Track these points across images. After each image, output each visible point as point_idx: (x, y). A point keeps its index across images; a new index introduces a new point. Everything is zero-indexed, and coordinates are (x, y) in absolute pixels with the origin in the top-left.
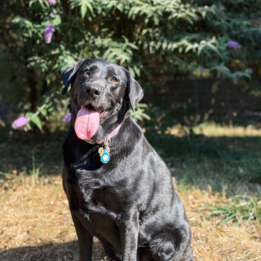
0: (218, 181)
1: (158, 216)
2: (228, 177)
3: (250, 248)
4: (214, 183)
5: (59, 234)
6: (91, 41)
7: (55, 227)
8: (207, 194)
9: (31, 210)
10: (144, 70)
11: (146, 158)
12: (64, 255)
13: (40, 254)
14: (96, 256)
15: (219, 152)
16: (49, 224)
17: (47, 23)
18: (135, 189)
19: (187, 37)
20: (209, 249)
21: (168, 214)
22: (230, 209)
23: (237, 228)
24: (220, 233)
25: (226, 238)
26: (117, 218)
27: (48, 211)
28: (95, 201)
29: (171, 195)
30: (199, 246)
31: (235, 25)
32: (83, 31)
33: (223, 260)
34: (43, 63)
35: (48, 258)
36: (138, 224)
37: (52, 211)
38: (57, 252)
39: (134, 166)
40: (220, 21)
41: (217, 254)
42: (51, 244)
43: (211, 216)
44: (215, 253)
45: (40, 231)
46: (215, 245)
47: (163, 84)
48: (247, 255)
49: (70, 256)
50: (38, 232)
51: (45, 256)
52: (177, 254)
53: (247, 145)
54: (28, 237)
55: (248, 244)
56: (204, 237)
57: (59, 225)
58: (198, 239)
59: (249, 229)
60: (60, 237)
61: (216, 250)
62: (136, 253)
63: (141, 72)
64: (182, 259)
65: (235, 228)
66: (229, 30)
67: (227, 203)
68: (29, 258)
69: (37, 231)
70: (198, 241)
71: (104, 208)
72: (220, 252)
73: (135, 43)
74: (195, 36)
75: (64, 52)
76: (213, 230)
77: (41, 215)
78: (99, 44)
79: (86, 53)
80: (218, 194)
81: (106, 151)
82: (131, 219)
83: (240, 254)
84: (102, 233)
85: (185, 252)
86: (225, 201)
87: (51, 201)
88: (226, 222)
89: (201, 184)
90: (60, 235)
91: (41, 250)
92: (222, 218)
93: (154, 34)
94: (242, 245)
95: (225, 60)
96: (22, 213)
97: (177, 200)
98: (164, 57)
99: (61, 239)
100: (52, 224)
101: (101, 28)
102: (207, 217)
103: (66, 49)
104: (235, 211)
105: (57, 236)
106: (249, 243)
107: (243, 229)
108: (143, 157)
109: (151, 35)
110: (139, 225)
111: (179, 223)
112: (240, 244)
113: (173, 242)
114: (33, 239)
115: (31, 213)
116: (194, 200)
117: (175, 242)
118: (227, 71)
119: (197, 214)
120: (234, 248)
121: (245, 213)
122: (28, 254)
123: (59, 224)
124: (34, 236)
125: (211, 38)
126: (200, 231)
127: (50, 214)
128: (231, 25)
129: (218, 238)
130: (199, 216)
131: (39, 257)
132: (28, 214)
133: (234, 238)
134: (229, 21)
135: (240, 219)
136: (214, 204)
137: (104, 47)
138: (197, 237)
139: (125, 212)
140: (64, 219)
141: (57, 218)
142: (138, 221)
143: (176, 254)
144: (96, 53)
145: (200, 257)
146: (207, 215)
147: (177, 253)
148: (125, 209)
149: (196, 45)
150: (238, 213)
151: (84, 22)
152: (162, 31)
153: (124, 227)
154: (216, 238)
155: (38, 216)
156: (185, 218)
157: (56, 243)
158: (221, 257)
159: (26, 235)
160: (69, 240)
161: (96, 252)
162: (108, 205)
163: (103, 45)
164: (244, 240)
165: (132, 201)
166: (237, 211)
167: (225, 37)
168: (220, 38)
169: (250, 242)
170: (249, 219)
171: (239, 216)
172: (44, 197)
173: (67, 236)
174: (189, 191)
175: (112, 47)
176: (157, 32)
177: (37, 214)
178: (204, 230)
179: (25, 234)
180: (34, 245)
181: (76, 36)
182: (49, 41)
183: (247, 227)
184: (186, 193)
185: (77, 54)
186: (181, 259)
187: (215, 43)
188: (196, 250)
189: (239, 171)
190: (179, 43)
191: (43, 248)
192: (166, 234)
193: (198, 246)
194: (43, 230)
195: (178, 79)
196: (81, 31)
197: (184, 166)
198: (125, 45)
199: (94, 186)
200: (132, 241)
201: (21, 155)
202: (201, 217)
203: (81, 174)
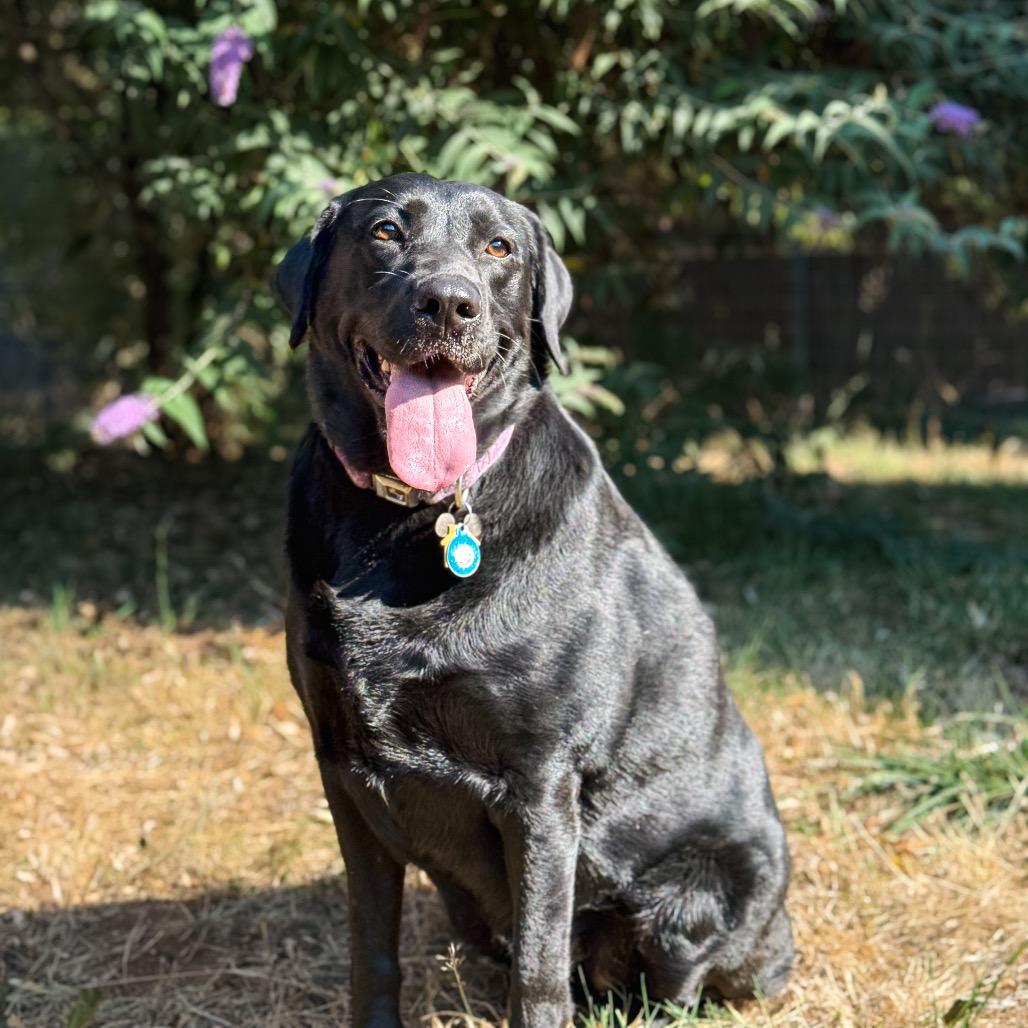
0: (887, 656)
1: (660, 793)
2: (927, 641)
3: (1015, 920)
4: (870, 664)
5: (262, 853)
6: (392, 101)
7: (249, 827)
8: (843, 707)
9: (154, 759)
10: (601, 216)
11: (611, 563)
12: (285, 935)
13: (189, 932)
14: (411, 940)
15: (889, 545)
16: (224, 814)
17: (221, 26)
18: (561, 682)
19: (771, 88)
20: (856, 920)
21: (699, 786)
22: (936, 765)
23: (964, 841)
24: (896, 859)
25: (923, 879)
26: (491, 795)
27: (220, 764)
28: (406, 728)
29: (714, 712)
30: (816, 909)
31: (963, 42)
32: (362, 59)
33: (908, 964)
34: (205, 182)
35: (221, 944)
36: (577, 819)
37: (232, 764)
38: (260, 923)
39: (559, 591)
40: (905, 23)
41: (885, 941)
42: (233, 891)
43: (860, 793)
44: (878, 938)
45: (192, 838)
46: (875, 906)
47: (674, 271)
48: (1004, 947)
49: (309, 939)
50: (183, 844)
51: (211, 939)
52: (734, 942)
53: (998, 515)
54: (145, 862)
55: (1006, 906)
56: (831, 873)
57: (261, 818)
58: (811, 882)
59: (1012, 847)
60: (270, 864)
61: (881, 925)
62: (569, 930)
63: (590, 223)
64: (750, 961)
65: (957, 841)
66: (939, 63)
67: (924, 743)
68: (151, 943)
69: (178, 842)
70: (811, 890)
71: (440, 755)
72: (897, 932)
73: (564, 107)
74: (801, 83)
75: (286, 144)
76: (870, 847)
77: (193, 777)
78: (423, 113)
79: (373, 145)
80: (886, 706)
81: (466, 527)
82: (548, 799)
83: (975, 944)
84: (438, 854)
85: (765, 932)
86: (915, 733)
87: (228, 725)
88: (918, 816)
89: (820, 666)
90: (266, 858)
91: (195, 912)
92: (905, 802)
93: (640, 73)
94: (985, 910)
95: (922, 181)
96: (119, 768)
97: (738, 731)
98: (675, 165)
99: (273, 873)
100: (236, 816)
101: (430, 46)
102: (844, 796)
103: (295, 130)
104: (957, 775)
105: (255, 862)
106: (1010, 902)
107: (988, 847)
108: (598, 558)
109: (629, 77)
110: (578, 823)
111: (744, 820)
112: (977, 903)
113: (721, 893)
114: (164, 870)
115: (151, 770)
116: (792, 731)
117: (726, 894)
118: (926, 227)
119: (805, 783)
120: (951, 918)
121: (997, 782)
122: (144, 928)
123: (265, 813)
124: (165, 860)
125: (869, 91)
126: (815, 852)
127: (227, 774)
128: (948, 42)
129: (891, 879)
130: (812, 791)
131: (186, 943)
132: (140, 775)
133: (952, 881)
134: (940, 26)
135: (974, 805)
136: (871, 746)
137: (442, 126)
138: (805, 874)
139: (524, 772)
140: (283, 795)
141: (255, 791)
142: (576, 808)
143: (728, 939)
144: (412, 146)
145: (819, 950)
146: (845, 788)
147: (732, 935)
148: (523, 761)
149: (807, 120)
150: (969, 784)
151: (365, 24)
152: (674, 61)
153: (521, 831)
154: (880, 877)
155: (183, 784)
156: (770, 801)
157: (253, 888)
158: (903, 955)
159: (137, 853)
160: (303, 878)
161: (409, 924)
162: (456, 745)
163: (438, 116)
164: (991, 887)
165: (551, 730)
166: (964, 775)
167: (924, 90)
168: (901, 93)
169: (1014, 894)
170: (1012, 809)
171: (970, 796)
172: (201, 711)
173: (297, 860)
174: (770, 697)
175: (476, 125)
176: (653, 66)
177: (176, 775)
178: (831, 846)
179: (132, 850)
180: (164, 896)
181: (333, 81)
182: (228, 95)
183: (1004, 837)
184: (760, 703)
185: (335, 150)
186: (746, 960)
187: (885, 112)
188: (801, 926)
189: (970, 620)
190: (742, 112)
191: (203, 905)
192: (696, 861)
193: (811, 910)
194: (201, 838)
195: (730, 252)
196: (354, 58)
197: (751, 595)
198: (525, 117)
199: (406, 669)
200: (553, 883)
201: (109, 544)
202: (822, 797)
203: (352, 622)
